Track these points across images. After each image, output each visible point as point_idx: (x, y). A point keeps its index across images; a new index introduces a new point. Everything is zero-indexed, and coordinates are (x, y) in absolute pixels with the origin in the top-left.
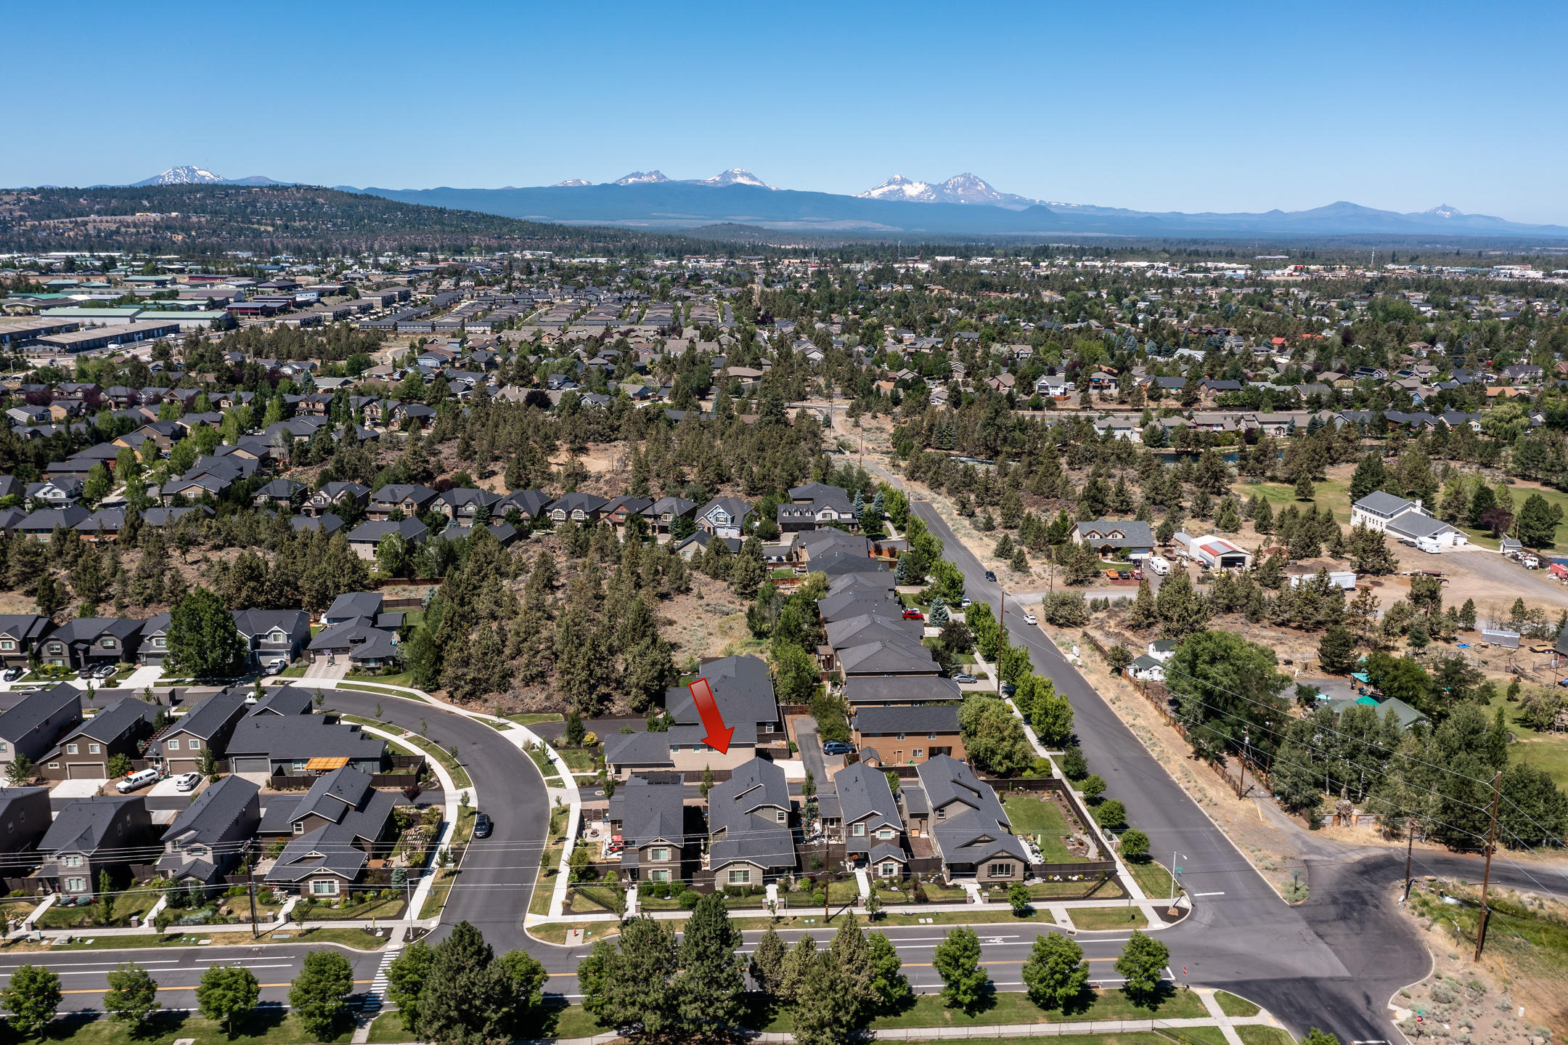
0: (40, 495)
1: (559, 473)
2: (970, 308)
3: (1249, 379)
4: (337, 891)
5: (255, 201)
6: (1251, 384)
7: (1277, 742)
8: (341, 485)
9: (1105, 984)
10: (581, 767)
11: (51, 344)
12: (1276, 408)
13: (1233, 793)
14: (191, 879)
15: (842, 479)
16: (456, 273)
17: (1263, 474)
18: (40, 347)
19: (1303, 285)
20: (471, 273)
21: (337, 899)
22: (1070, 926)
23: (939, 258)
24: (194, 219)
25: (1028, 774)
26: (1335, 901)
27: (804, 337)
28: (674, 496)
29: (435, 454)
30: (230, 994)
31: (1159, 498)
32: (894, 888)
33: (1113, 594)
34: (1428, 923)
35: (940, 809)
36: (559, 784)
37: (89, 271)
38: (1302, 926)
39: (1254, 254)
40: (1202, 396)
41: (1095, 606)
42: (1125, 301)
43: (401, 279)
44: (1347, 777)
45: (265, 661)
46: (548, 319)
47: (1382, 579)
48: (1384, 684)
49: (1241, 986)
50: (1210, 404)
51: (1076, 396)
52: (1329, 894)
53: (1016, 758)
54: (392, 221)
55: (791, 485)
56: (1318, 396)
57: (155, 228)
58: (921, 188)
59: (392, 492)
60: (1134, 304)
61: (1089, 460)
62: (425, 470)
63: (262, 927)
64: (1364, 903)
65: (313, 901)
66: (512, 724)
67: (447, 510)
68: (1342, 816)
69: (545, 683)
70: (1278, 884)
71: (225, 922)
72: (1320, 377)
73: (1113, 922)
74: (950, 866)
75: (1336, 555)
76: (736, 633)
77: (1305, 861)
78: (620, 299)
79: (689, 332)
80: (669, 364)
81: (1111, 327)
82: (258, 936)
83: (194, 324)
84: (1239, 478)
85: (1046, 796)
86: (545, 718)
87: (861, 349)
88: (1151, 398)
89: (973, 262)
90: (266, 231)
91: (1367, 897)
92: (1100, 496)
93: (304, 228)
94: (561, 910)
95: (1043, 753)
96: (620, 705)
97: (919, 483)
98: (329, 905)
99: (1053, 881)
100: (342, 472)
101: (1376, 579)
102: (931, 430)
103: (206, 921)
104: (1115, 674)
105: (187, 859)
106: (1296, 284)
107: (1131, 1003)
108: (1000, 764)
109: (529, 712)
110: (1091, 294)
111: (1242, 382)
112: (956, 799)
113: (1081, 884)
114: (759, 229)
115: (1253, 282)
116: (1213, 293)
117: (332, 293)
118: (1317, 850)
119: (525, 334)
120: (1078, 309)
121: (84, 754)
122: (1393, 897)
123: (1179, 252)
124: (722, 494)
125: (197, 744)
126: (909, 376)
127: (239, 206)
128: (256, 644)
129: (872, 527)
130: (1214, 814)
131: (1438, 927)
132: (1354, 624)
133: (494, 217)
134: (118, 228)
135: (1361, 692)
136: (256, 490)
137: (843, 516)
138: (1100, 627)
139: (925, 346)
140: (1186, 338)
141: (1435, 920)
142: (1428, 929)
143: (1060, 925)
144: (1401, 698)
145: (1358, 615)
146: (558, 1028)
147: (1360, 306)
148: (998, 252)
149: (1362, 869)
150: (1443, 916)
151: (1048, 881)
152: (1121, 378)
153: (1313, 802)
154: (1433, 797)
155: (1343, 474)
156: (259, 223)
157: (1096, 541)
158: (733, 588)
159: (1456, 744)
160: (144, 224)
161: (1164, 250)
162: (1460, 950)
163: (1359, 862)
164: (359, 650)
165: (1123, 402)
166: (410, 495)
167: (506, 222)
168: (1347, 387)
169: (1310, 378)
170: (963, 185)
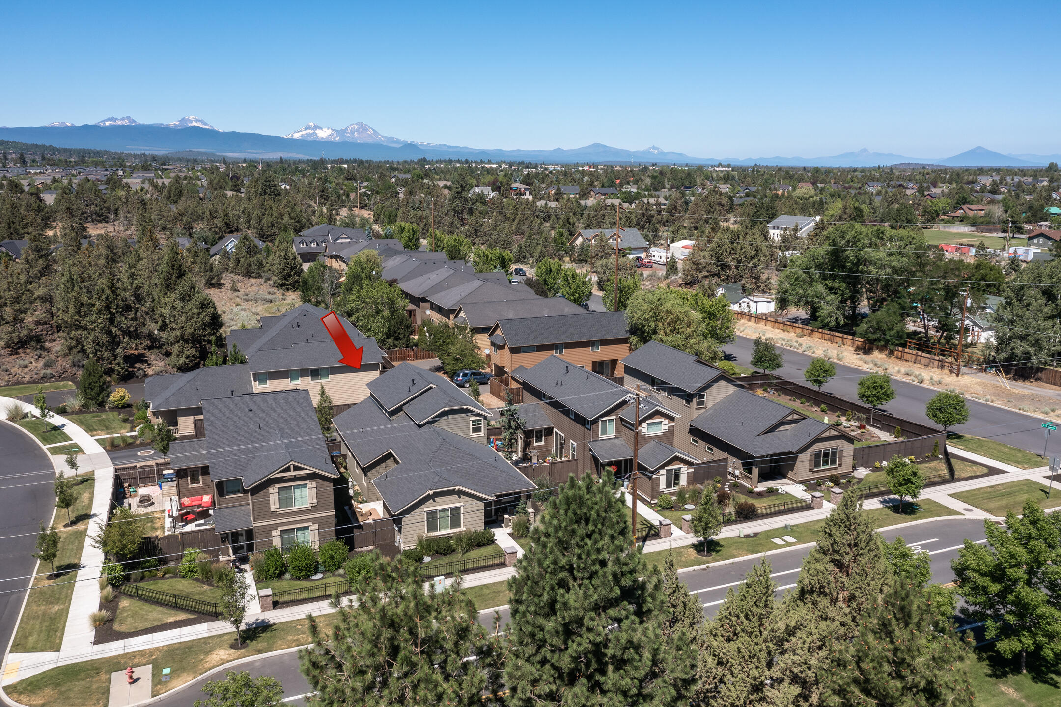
10: (109, 429)
13: (945, 372)
36: (71, 450)
58: (329, 132)
69: (43, 348)
73: (1031, 500)
78: (106, 170)
86: (45, 387)
94: (91, 633)
96: (157, 365)
111: (617, 189)
143: (969, 515)
151: (876, 469)
158: (269, 283)
170: (358, 130)
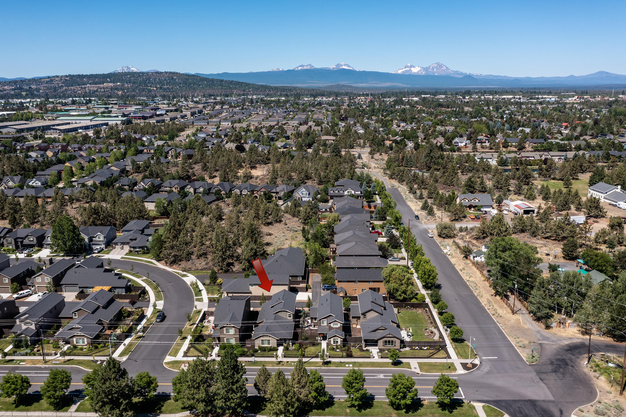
0: (31, 184)
1: (241, 176)
2: (431, 114)
3: (549, 139)
4: (86, 343)
6: (549, 140)
7: (532, 288)
8: (150, 180)
9: (429, 399)
10: (213, 293)
11: (56, 129)
12: (559, 151)
13: (510, 311)
14: (23, 335)
15: (359, 178)
16: (223, 103)
17: (550, 176)
18: (52, 131)
19: (579, 104)
20: (228, 103)
21: (86, 347)
22: (418, 371)
23: (423, 96)
25: (414, 301)
26: (552, 363)
27: (358, 125)
28: (286, 184)
29: (192, 169)
30: (13, 386)
31: (500, 186)
32: (338, 350)
33: (470, 225)
34: (598, 375)
35: (364, 314)
36: (201, 300)
37: (81, 104)
38: (533, 375)
39: (560, 93)
40: (527, 146)
41: (461, 230)
42: (500, 111)
43: (201, 106)
44: (566, 305)
45: (94, 247)
46: (255, 119)
47: (599, 220)
48: (591, 264)
49: (497, 403)
50: (530, 149)
51: (470, 146)
52: (550, 359)
53: (408, 293)
54: (202, 85)
55: (337, 180)
56: (580, 145)
57: (111, 89)
58: (419, 69)
59: (170, 183)
60: (504, 111)
61: (470, 171)
62: (187, 175)
64: (567, 364)
65: (75, 347)
66: (189, 275)
67: (192, 190)
68: (561, 323)
69: (206, 258)
70: (524, 355)
71: (34, 355)
72: (582, 138)
73: (440, 369)
74: (366, 341)
75: (578, 209)
76: (298, 239)
77: (540, 344)
78: (286, 112)
79: (310, 123)
80: (298, 135)
81: (492, 120)
82: (46, 362)
83: (114, 122)
84: (538, 179)
85: (420, 311)
86: (204, 273)
87: (381, 129)
88: (504, 147)
89: (438, 97)
90: (153, 89)
91: (569, 362)
92: (472, 185)
93: (168, 88)
94: (183, 354)
95: (423, 292)
96: (237, 267)
97: (394, 180)
98: (82, 349)
99: (414, 349)
100: (151, 175)
101: (596, 220)
102: (403, 159)
103: (26, 354)
104: (465, 258)
105: (24, 327)
106: (577, 103)
107: (440, 409)
108: (400, 295)
109: (198, 270)
110: (485, 108)
111: (545, 140)
112: (371, 310)
113: (428, 351)
114: (351, 87)
115: (558, 102)
116: (539, 107)
117: (171, 111)
118: (547, 339)
119: (244, 125)
120: (478, 113)
122: (582, 362)
123: (527, 92)
124: (307, 184)
125: (48, 279)
126: (399, 139)
127: (144, 80)
128: (91, 240)
129: (369, 197)
130: (500, 321)
131: (602, 378)
132: (581, 237)
133: (242, 83)
134: (97, 89)
135: (581, 268)
136: (115, 182)
137: (356, 193)
138: (462, 239)
139: (409, 128)
140: (523, 123)
141: (602, 374)
142: (598, 378)
143: (413, 370)
144: (599, 270)
145: (582, 234)
146: (163, 408)
147: (604, 111)
148: (449, 93)
149: (569, 348)
150: (606, 372)
151: (412, 349)
152: (491, 138)
153: (548, 317)
154: (606, 315)
155: (586, 177)
156: (151, 86)
157: (466, 202)
158: (300, 221)
159: (621, 291)
160: (107, 88)
161: (521, 91)
162: (613, 389)
163: (567, 345)
164: (133, 243)
165: (491, 149)
166: (177, 184)
167: (248, 85)
168: (593, 142)
169: (577, 138)
170: (436, 68)
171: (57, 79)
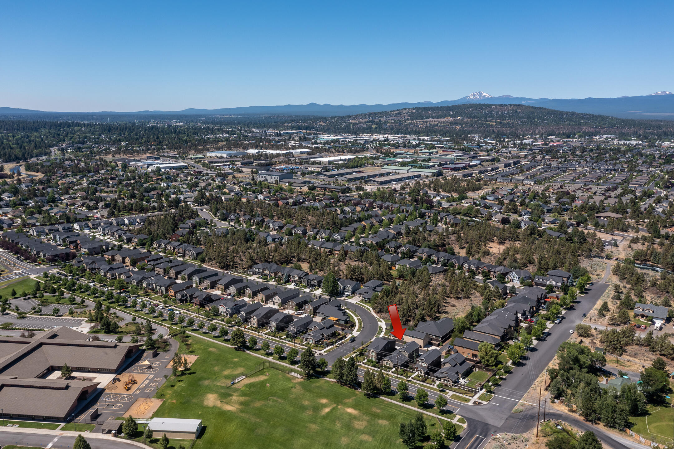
0: (334, 237)
4: (313, 343)
5: (492, 111)
8: (410, 245)
10: (387, 334)
11: (375, 181)
14: (291, 332)
18: (372, 182)
22: (449, 397)
24: (466, 120)
26: (525, 416)
29: (448, 238)
32: (421, 377)
36: (378, 337)
45: (344, 293)
46: (561, 180)
49: (469, 419)
54: (548, 120)
57: (450, 124)
59: (423, 250)
63: (296, 345)
64: (532, 419)
65: (309, 343)
66: (383, 321)
67: (436, 259)
71: (292, 342)
78: (607, 170)
80: (582, 208)
82: (295, 346)
83: (425, 175)
85: (489, 373)
90: (492, 125)
93: (508, 123)
97: (616, 276)
103: (289, 341)
105: (292, 329)
109: (389, 319)
112: (448, 363)
113: (465, 391)
117: (487, 161)
121: (292, 305)
125: (311, 308)
127: (485, 114)
128: (344, 288)
129: (564, 290)
134: (438, 124)
136: (387, 243)
137: (558, 284)
143: (447, 396)
151: (459, 388)
156: (490, 121)
157: (640, 311)
160: (447, 122)
164: (366, 295)
166: (426, 252)
171: (405, 112)
